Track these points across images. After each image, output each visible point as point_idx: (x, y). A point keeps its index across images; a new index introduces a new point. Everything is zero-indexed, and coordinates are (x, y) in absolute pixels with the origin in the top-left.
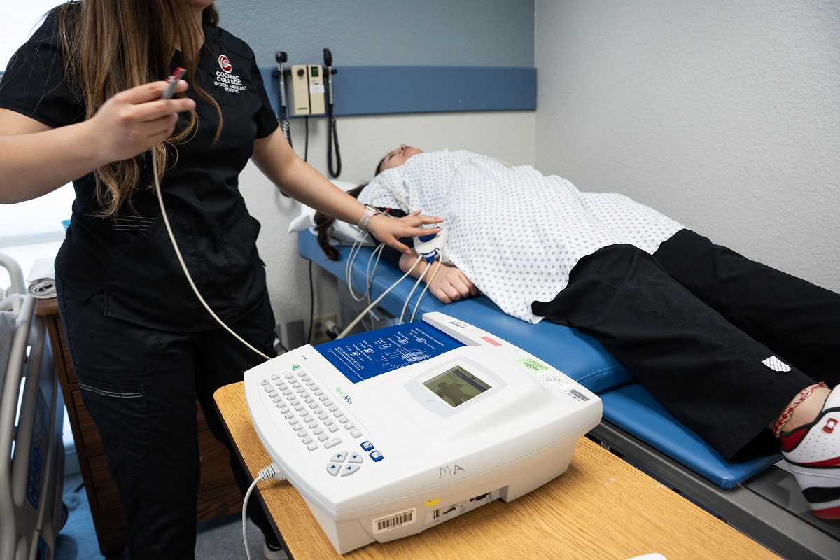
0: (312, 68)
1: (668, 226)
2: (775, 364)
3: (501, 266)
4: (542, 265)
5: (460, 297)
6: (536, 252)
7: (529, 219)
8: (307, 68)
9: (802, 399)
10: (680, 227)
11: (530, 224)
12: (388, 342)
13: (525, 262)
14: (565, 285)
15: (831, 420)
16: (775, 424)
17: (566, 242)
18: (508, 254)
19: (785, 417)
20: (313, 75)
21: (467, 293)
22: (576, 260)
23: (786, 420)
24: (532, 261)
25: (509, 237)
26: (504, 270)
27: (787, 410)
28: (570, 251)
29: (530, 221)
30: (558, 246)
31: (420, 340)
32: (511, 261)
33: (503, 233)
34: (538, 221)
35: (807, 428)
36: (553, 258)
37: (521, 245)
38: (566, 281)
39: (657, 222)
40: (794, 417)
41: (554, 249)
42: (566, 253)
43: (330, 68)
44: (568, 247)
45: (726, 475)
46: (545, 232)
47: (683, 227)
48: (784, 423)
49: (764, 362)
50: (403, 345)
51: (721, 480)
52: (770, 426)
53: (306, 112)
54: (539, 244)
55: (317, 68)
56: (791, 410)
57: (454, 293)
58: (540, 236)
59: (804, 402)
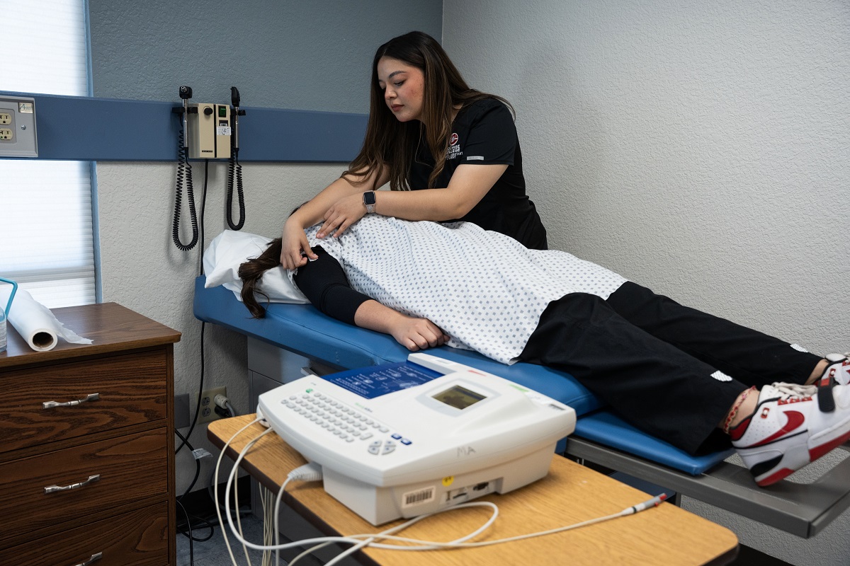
0: (220, 107)
1: (614, 279)
2: (719, 376)
3: (469, 314)
4: (512, 311)
5: (427, 346)
6: (506, 300)
7: (493, 272)
8: (215, 106)
9: (743, 399)
10: (625, 280)
11: (495, 276)
12: (382, 376)
13: (495, 310)
14: (535, 327)
15: (766, 409)
16: (725, 421)
17: (533, 289)
18: (477, 304)
19: (732, 414)
20: (220, 116)
21: (435, 341)
22: (546, 304)
23: (733, 417)
24: (502, 309)
25: (476, 288)
26: (472, 318)
27: (733, 408)
28: (539, 297)
29: (494, 274)
30: (526, 294)
31: (411, 375)
32: (480, 309)
33: (470, 285)
34: (503, 272)
35: (750, 418)
36: (522, 304)
37: (489, 295)
38: (536, 323)
39: (604, 276)
40: (739, 414)
41: (522, 296)
42: (535, 298)
43: (237, 109)
44: (536, 294)
45: (695, 464)
46: (512, 282)
47: (627, 280)
48: (731, 419)
49: (712, 375)
50: (397, 378)
51: (691, 468)
52: (721, 425)
53: (211, 156)
54: (506, 293)
55: (225, 107)
56: (736, 408)
57: (422, 341)
58: (507, 286)
59: (745, 402)
